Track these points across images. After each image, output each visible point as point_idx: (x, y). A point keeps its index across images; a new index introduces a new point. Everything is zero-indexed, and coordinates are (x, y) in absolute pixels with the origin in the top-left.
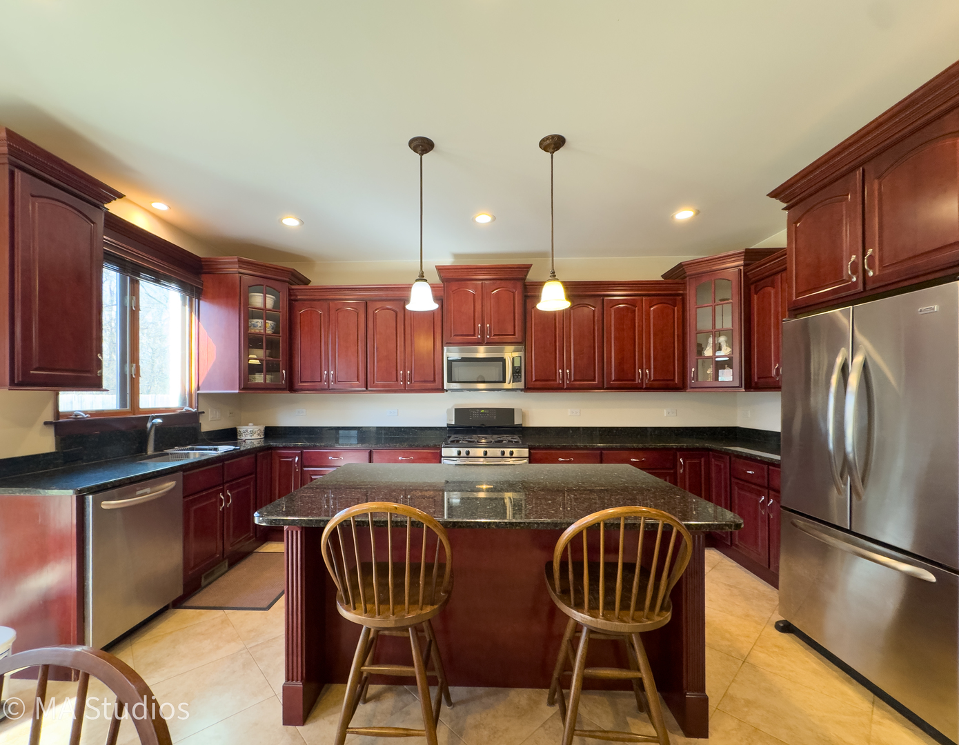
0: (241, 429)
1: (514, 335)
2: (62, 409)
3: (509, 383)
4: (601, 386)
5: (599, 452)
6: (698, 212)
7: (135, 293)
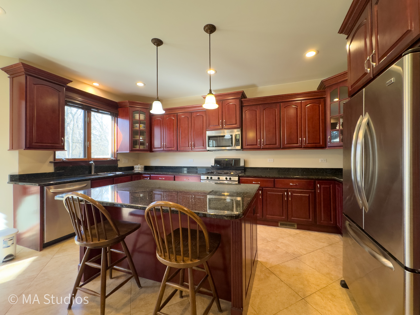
0: (135, 166)
1: (236, 124)
2: (57, 157)
3: (234, 146)
4: (279, 147)
5: (273, 179)
6: (318, 52)
7: (89, 116)
